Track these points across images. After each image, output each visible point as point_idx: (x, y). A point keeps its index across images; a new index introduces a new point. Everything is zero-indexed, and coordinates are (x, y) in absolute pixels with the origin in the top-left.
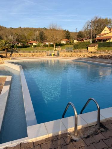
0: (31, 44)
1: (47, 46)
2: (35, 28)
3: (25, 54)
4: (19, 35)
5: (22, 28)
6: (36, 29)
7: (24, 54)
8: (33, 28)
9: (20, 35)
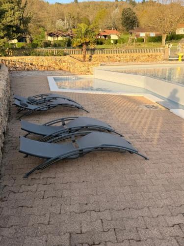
0: (105, 36)
1: (142, 40)
2: (108, 2)
3: (118, 56)
4: (75, 17)
5: (80, 3)
6: (111, 2)
7: (116, 55)
8: (102, 2)
9: (78, 18)
